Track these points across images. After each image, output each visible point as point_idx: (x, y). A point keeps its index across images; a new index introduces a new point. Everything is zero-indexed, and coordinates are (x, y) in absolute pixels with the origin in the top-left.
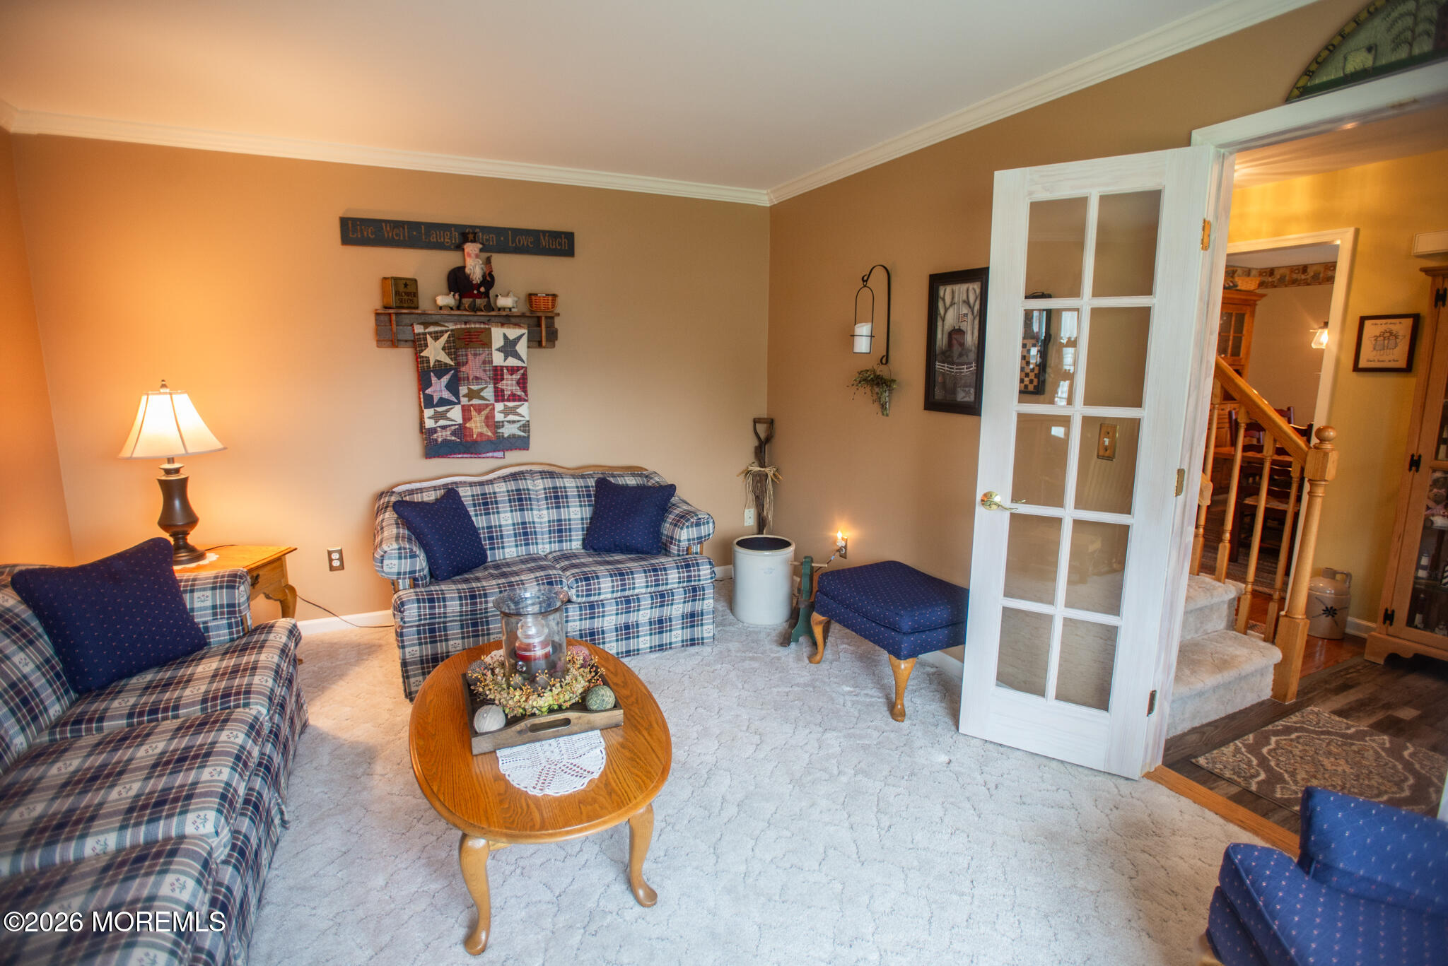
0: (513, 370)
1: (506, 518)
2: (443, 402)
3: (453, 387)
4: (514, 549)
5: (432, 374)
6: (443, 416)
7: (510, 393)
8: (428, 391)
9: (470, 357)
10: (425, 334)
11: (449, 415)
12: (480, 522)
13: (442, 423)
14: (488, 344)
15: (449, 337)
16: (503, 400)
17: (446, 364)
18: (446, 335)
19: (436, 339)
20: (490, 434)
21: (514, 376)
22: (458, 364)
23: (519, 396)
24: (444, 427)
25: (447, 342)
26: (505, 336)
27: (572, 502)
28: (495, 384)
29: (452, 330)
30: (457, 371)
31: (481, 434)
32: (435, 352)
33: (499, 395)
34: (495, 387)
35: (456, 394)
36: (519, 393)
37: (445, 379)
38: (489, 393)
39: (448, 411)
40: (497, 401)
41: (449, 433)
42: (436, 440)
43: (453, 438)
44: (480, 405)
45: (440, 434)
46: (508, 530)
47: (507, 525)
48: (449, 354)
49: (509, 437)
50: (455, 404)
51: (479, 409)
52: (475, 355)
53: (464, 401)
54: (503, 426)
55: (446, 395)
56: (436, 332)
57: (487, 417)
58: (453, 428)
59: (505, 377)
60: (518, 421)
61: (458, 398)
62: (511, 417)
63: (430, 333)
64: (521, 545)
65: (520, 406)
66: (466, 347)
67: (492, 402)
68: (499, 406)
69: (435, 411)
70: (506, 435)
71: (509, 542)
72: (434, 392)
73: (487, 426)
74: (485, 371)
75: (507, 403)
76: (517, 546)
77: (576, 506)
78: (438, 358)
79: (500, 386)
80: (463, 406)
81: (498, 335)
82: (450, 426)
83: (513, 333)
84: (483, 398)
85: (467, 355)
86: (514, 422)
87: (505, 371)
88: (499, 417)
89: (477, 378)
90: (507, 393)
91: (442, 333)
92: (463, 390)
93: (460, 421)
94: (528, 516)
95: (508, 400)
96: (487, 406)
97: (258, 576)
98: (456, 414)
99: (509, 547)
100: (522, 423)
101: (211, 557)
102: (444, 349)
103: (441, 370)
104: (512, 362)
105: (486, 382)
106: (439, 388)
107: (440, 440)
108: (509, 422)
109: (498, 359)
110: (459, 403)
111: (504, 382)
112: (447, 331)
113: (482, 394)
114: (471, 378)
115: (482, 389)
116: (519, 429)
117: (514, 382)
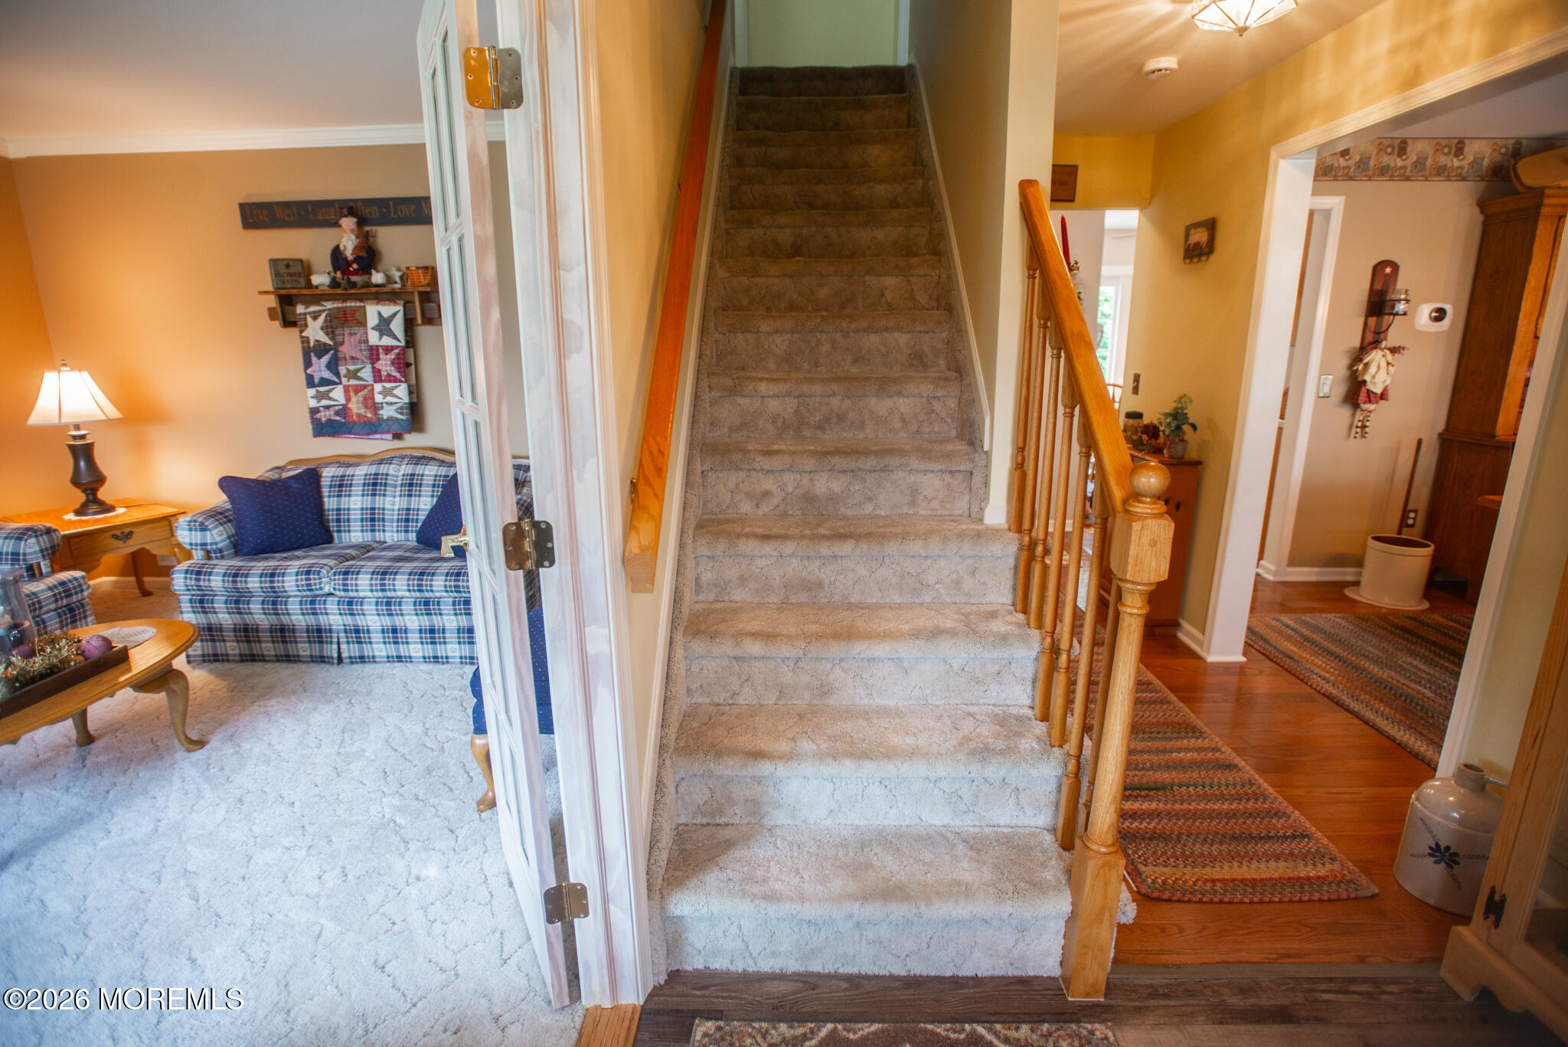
0: (388, 350)
1: (356, 502)
2: (324, 382)
3: (333, 366)
4: (360, 534)
5: (312, 354)
6: (325, 396)
7: (385, 373)
8: (309, 371)
9: (347, 337)
10: (305, 314)
11: (332, 395)
12: (330, 503)
13: (325, 402)
14: (363, 323)
15: (326, 317)
16: (381, 381)
17: (325, 344)
18: (324, 315)
19: (315, 318)
20: (369, 415)
21: (388, 356)
22: (336, 343)
23: (395, 377)
24: (328, 407)
25: (325, 321)
26: (380, 314)
27: (424, 491)
28: (373, 364)
29: (329, 310)
30: (337, 351)
31: (359, 415)
32: (315, 331)
33: (378, 377)
34: (373, 368)
35: (337, 374)
36: (394, 374)
37: (325, 359)
38: (366, 374)
39: (330, 391)
40: (375, 382)
41: (332, 413)
42: (320, 420)
43: (338, 418)
44: (356, 386)
45: (322, 414)
46: (355, 514)
47: (355, 509)
48: (327, 334)
49: (387, 419)
50: (336, 384)
51: (358, 390)
52: (351, 334)
53: (344, 380)
54: (382, 408)
55: (327, 375)
56: (314, 312)
57: (365, 398)
58: (337, 408)
59: (381, 356)
60: (396, 403)
61: (339, 377)
62: (389, 399)
63: (310, 313)
64: (367, 531)
65: (396, 387)
66: (343, 325)
67: (371, 382)
68: (378, 387)
69: (318, 391)
70: (385, 417)
71: (355, 526)
72: (314, 371)
73: (366, 407)
74: (361, 350)
75: (385, 384)
76: (362, 531)
77: (427, 496)
78: (318, 339)
79: (376, 365)
80: (344, 386)
81: (373, 312)
82: (334, 406)
83: (387, 310)
84: (360, 379)
85: (343, 335)
86: (391, 404)
87: (381, 350)
88: (378, 398)
89: (353, 358)
90: (384, 373)
91: (320, 312)
92: (343, 370)
93: (343, 401)
94: (379, 502)
95: (385, 381)
96: (365, 387)
97: (131, 533)
98: (338, 394)
99: (355, 531)
100: (401, 405)
101: (120, 511)
102: (322, 329)
103: (321, 350)
104: (387, 341)
105: (363, 362)
106: (320, 368)
107: (324, 419)
108: (387, 403)
109: (374, 338)
110: (341, 383)
111: (380, 362)
112: (324, 311)
113: (359, 374)
114: (348, 357)
115: (359, 370)
116: (397, 411)
117: (389, 362)
